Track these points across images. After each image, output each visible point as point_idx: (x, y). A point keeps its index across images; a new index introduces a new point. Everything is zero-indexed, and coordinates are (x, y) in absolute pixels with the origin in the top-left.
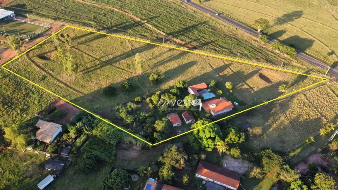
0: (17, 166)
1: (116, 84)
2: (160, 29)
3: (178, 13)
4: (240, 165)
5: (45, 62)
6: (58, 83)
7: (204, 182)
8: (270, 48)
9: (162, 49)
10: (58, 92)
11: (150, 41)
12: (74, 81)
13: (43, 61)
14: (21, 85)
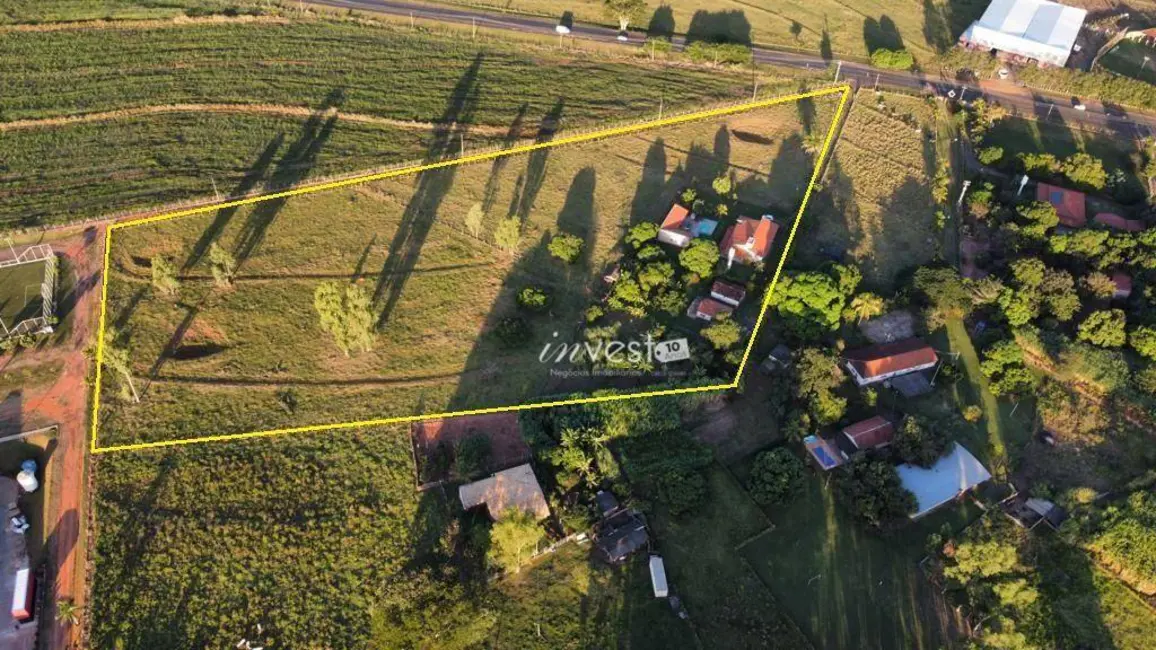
0: (549, 604)
1: (492, 310)
2: (397, 115)
3: (382, 48)
4: (894, 324)
5: (219, 361)
6: (349, 390)
7: (887, 385)
8: (687, 62)
9: (475, 168)
10: (386, 409)
11: (420, 161)
12: (380, 361)
13: (213, 362)
14: (259, 453)
